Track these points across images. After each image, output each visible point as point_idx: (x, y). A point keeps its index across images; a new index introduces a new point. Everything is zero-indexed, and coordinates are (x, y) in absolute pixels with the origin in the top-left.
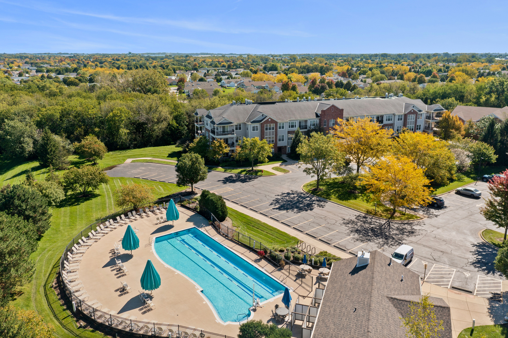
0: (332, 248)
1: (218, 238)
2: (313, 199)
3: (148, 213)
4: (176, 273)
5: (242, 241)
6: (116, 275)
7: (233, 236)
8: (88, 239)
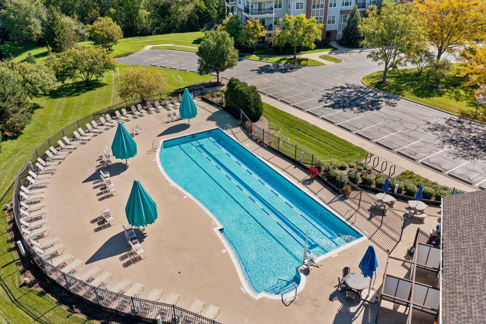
0: (419, 166)
1: (249, 145)
2: (379, 94)
3: (158, 107)
4: (185, 197)
5: (283, 150)
6: (99, 194)
7: (270, 142)
8: (73, 140)
